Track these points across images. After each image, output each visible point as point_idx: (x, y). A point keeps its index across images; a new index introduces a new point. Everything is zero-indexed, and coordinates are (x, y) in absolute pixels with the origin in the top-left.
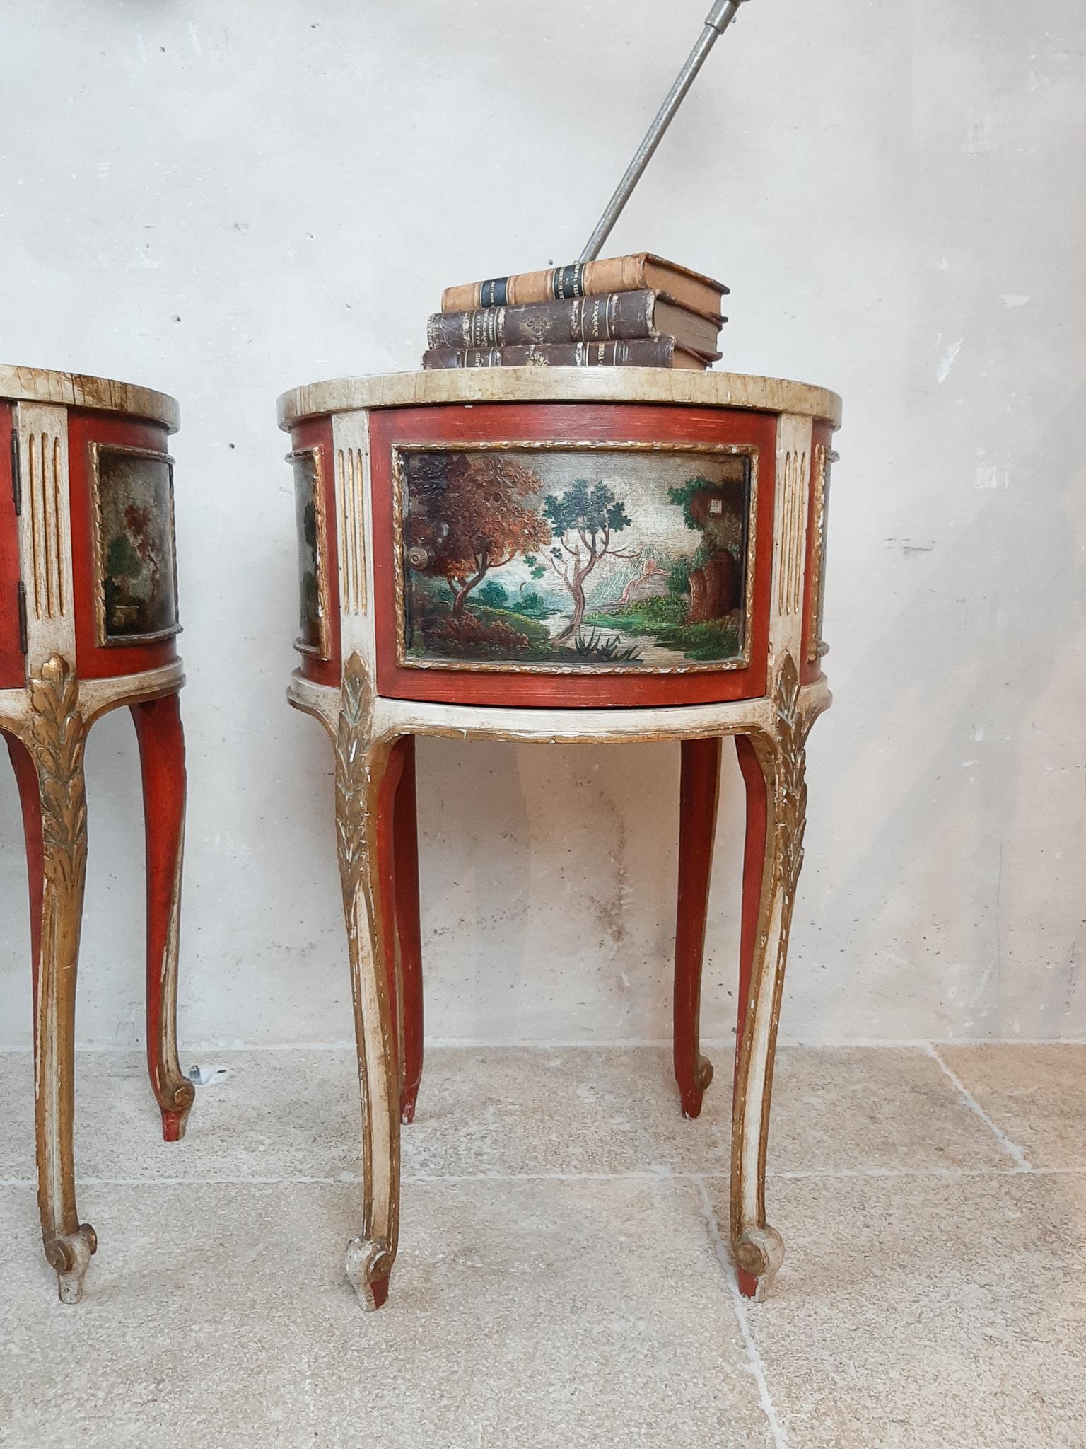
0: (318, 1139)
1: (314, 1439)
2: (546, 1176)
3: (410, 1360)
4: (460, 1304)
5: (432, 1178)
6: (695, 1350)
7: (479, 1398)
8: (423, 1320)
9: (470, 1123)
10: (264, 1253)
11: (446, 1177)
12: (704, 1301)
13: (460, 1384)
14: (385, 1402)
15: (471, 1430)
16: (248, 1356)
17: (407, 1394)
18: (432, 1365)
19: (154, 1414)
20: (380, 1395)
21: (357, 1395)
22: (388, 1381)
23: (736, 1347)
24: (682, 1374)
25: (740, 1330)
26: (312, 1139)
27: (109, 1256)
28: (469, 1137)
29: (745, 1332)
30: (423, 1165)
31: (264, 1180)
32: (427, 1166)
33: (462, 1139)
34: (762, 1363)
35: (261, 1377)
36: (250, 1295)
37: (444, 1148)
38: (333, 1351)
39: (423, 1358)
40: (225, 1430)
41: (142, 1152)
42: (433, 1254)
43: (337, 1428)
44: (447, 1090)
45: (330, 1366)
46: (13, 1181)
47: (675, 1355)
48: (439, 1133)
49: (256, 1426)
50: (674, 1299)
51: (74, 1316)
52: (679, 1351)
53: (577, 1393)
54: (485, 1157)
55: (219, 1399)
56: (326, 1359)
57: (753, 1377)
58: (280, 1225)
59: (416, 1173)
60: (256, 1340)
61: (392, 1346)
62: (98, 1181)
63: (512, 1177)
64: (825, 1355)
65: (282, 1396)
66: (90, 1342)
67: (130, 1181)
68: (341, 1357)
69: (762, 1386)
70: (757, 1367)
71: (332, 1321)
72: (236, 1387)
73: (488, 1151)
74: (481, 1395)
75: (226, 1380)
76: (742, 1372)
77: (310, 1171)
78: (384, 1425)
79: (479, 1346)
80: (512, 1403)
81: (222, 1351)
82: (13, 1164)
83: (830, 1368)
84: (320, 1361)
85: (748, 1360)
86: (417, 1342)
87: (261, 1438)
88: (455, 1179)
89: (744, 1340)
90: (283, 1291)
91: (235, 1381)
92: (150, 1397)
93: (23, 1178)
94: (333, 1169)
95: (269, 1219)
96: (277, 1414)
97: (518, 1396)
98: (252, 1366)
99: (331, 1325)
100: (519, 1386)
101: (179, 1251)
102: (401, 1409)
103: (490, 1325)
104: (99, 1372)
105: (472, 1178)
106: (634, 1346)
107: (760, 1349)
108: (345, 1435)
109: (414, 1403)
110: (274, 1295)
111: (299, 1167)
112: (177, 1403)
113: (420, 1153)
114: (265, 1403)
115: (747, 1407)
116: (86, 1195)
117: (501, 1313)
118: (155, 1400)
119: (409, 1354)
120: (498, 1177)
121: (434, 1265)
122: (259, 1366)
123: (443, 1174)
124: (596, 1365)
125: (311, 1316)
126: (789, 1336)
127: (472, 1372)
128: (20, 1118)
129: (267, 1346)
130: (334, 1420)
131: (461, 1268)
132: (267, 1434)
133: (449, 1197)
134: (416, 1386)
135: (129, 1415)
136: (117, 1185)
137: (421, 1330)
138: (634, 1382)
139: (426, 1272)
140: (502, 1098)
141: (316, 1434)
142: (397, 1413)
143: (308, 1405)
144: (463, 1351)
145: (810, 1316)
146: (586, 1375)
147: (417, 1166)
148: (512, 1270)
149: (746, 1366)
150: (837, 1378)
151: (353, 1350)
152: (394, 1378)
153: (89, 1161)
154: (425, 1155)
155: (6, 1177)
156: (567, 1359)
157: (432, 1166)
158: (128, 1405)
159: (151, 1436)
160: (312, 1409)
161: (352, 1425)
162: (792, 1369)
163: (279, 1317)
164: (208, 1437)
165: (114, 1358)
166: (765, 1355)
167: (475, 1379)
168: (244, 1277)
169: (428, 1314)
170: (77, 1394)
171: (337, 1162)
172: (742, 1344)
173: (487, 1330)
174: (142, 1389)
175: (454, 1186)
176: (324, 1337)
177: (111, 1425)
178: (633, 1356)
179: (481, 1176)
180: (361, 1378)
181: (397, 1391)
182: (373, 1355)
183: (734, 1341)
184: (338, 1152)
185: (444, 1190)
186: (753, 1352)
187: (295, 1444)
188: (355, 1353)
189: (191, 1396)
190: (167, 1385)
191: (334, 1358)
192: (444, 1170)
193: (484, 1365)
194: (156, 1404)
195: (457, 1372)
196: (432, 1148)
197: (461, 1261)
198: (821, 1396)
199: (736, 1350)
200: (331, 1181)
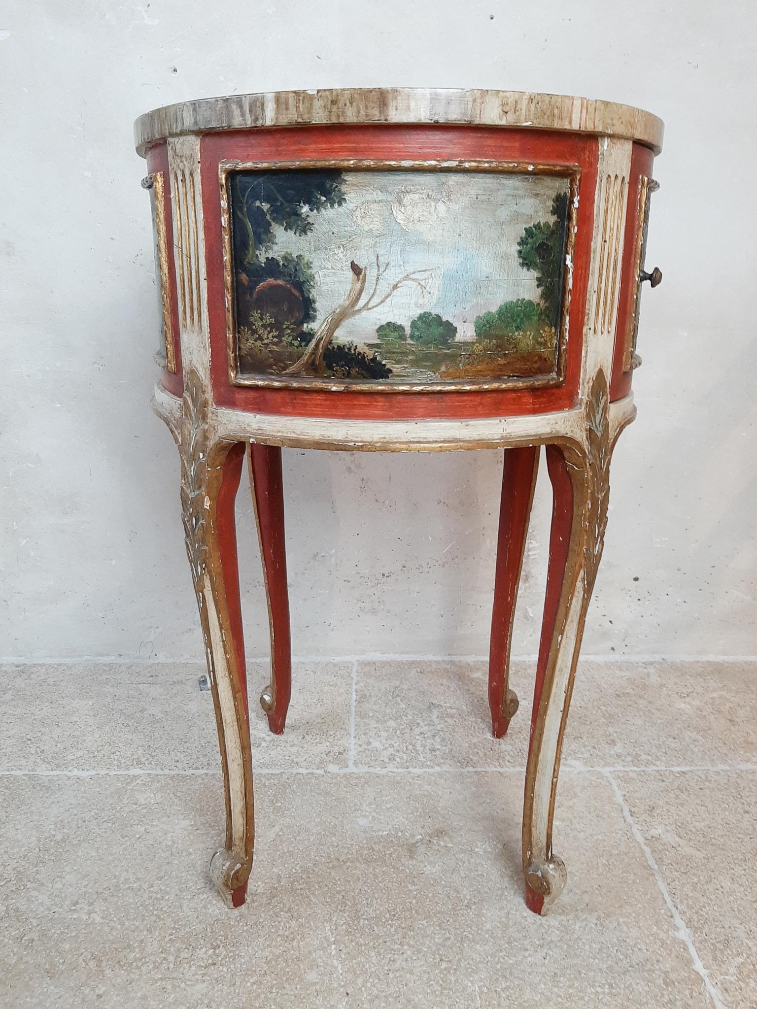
0: (306, 736)
1: (347, 999)
2: (488, 769)
3: (410, 928)
4: (441, 878)
5: (400, 770)
6: (633, 920)
7: (471, 962)
8: (415, 893)
9: (421, 724)
10: (280, 834)
11: (410, 769)
12: (632, 877)
13: (454, 949)
14: (397, 965)
15: (470, 990)
16: (282, 924)
17: (414, 958)
18: (429, 932)
19: (216, 976)
20: (392, 959)
21: (374, 959)
22: (397, 946)
23: (666, 917)
24: (628, 940)
25: (666, 902)
26: (301, 737)
27: (160, 837)
28: (422, 736)
29: (670, 904)
30: (392, 758)
31: (270, 771)
32: (394, 760)
33: (417, 737)
34: (688, 930)
35: (295, 943)
36: (275, 870)
37: (405, 745)
38: (348, 919)
39: (421, 926)
40: (274, 990)
41: (173, 747)
42: (413, 836)
43: (363, 989)
44: (398, 696)
45: (348, 933)
46: (76, 772)
47: (618, 924)
48: (398, 732)
49: (298, 987)
50: (609, 875)
51: (140, 890)
52: (621, 920)
53: (548, 958)
54: (437, 753)
55: (265, 963)
56: (344, 927)
57: (683, 942)
58: (289, 809)
59: (387, 766)
60: (286, 909)
61: (394, 916)
62: (142, 772)
63: (463, 770)
64: (736, 923)
65: (314, 960)
66: (155, 912)
67: (167, 772)
68: (355, 925)
69: (692, 950)
70: (684, 934)
71: (344, 893)
72: (278, 952)
73: (439, 747)
74: (472, 959)
75: (269, 946)
76: (674, 939)
77: (304, 764)
78: (401, 986)
79: (463, 915)
80: (498, 966)
81: (261, 920)
82: (73, 757)
83: (743, 936)
84: (340, 928)
85: (676, 928)
86: (414, 912)
87: (304, 998)
88: (418, 771)
89: (670, 911)
90: (301, 867)
91: (275, 946)
92: (210, 961)
93: (83, 770)
94: (321, 762)
95: (280, 804)
96: (312, 976)
97: (501, 960)
98: (287, 933)
99: (343, 896)
100: (501, 951)
101: (214, 832)
102: (412, 973)
103: (468, 897)
104: (167, 939)
105: (431, 770)
106: (585, 916)
107: (684, 918)
108: (369, 994)
109: (420, 966)
110: (294, 871)
111: (296, 760)
112: (232, 967)
113: (386, 749)
114: (302, 967)
115: (684, 969)
116: (134, 784)
117: (475, 887)
118: (215, 964)
119: (409, 923)
120: (451, 769)
121: (414, 844)
122: (292, 933)
123: (407, 767)
124: (558, 932)
125: (326, 889)
126: (704, 907)
127: (462, 939)
128: (74, 719)
129: (295, 915)
130: (360, 981)
131: (436, 848)
132: (308, 994)
133: (416, 787)
134: (419, 951)
135: (196, 977)
136: (158, 775)
137: (414, 901)
138: (591, 947)
139: (410, 851)
140: (442, 703)
141: (347, 994)
142: (408, 975)
143: (336, 968)
144: (451, 920)
145: (717, 889)
146: (552, 941)
147: (386, 760)
148: (476, 849)
149: (676, 933)
150: (750, 944)
151: (364, 919)
152: (401, 944)
153: (133, 755)
154: (391, 750)
155: (70, 769)
156: (535, 926)
157: (398, 760)
158: (193, 968)
159: (216, 995)
160: (340, 972)
161: (374, 986)
162: (713, 936)
163: (301, 889)
164: (263, 996)
165: (177, 926)
166: (689, 923)
167: (465, 945)
168: (268, 854)
169: (417, 887)
170: (151, 957)
171: (324, 756)
172: (669, 914)
173: (466, 901)
174: (203, 953)
175: (418, 777)
176: (339, 907)
177: (183, 985)
178: (586, 925)
179: (437, 769)
180: (374, 943)
181: (405, 956)
182: (380, 923)
183: (663, 911)
184: (323, 747)
185: (411, 780)
186: (679, 921)
187: (332, 1004)
188: (366, 922)
189: (243, 960)
190: (222, 951)
191: (350, 926)
192: (408, 764)
193: (470, 933)
194: (216, 967)
195: (449, 938)
196: (396, 745)
197: (435, 841)
198: (741, 960)
199: (666, 919)
200: (321, 772)
